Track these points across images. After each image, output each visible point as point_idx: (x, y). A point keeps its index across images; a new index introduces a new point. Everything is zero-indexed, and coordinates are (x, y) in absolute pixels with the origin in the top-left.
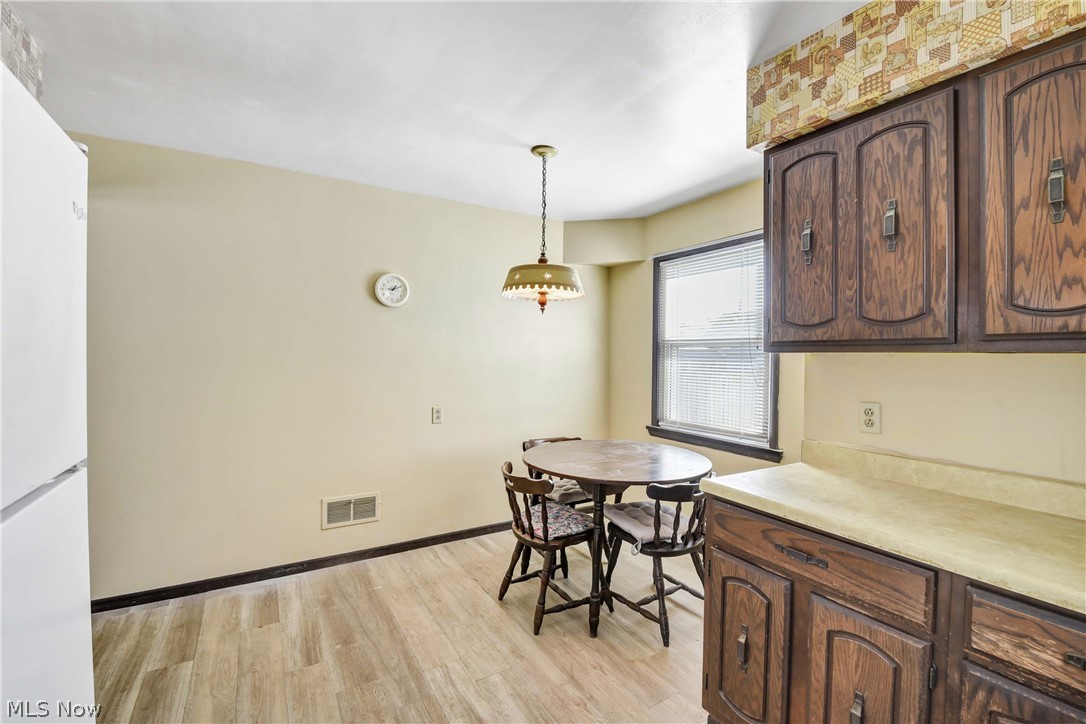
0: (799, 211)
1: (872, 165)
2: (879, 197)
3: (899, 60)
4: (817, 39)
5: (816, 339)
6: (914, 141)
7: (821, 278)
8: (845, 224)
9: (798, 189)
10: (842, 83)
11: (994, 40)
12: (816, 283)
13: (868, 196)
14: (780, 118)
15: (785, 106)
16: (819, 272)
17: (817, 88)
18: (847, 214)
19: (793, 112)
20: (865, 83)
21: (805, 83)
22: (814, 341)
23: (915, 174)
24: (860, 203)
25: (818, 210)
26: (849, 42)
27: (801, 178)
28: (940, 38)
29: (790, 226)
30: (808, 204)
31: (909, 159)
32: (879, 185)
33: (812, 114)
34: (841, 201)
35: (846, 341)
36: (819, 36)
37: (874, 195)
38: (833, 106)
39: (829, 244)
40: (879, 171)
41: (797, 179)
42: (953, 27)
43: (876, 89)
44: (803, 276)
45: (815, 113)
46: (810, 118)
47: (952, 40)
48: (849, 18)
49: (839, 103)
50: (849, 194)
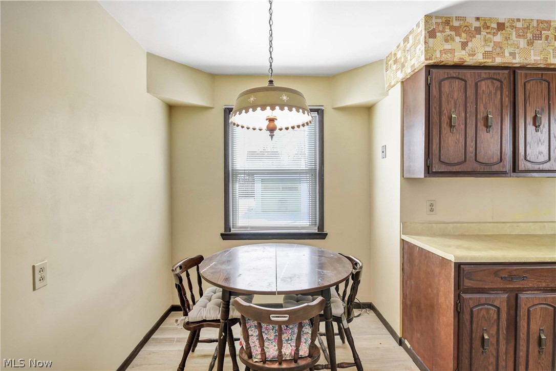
0: (448, 105)
1: (481, 92)
2: (484, 107)
3: (498, 50)
4: (463, 20)
5: (455, 171)
6: (497, 87)
7: (458, 140)
8: (470, 116)
9: (448, 93)
10: (475, 48)
11: (529, 59)
12: (456, 143)
13: (480, 106)
14: (446, 51)
15: (447, 46)
16: (458, 137)
17: (464, 45)
18: (471, 111)
19: (452, 51)
20: (485, 53)
21: (457, 39)
22: (454, 172)
23: (498, 102)
24: (476, 108)
25: (458, 106)
26: (478, 30)
27: (449, 87)
28: (513, 49)
29: (443, 111)
30: (453, 102)
31: (495, 94)
32: (484, 102)
33: (462, 57)
34: (468, 105)
35: (469, 172)
36: (464, 19)
37: (482, 105)
38: (471, 58)
39: (463, 124)
40: (484, 95)
41: (447, 87)
42: (517, 47)
43: (490, 58)
44: (450, 139)
45: (463, 57)
46: (461, 59)
47: (516, 52)
48: (478, 19)
49: (474, 57)
50: (472, 103)
